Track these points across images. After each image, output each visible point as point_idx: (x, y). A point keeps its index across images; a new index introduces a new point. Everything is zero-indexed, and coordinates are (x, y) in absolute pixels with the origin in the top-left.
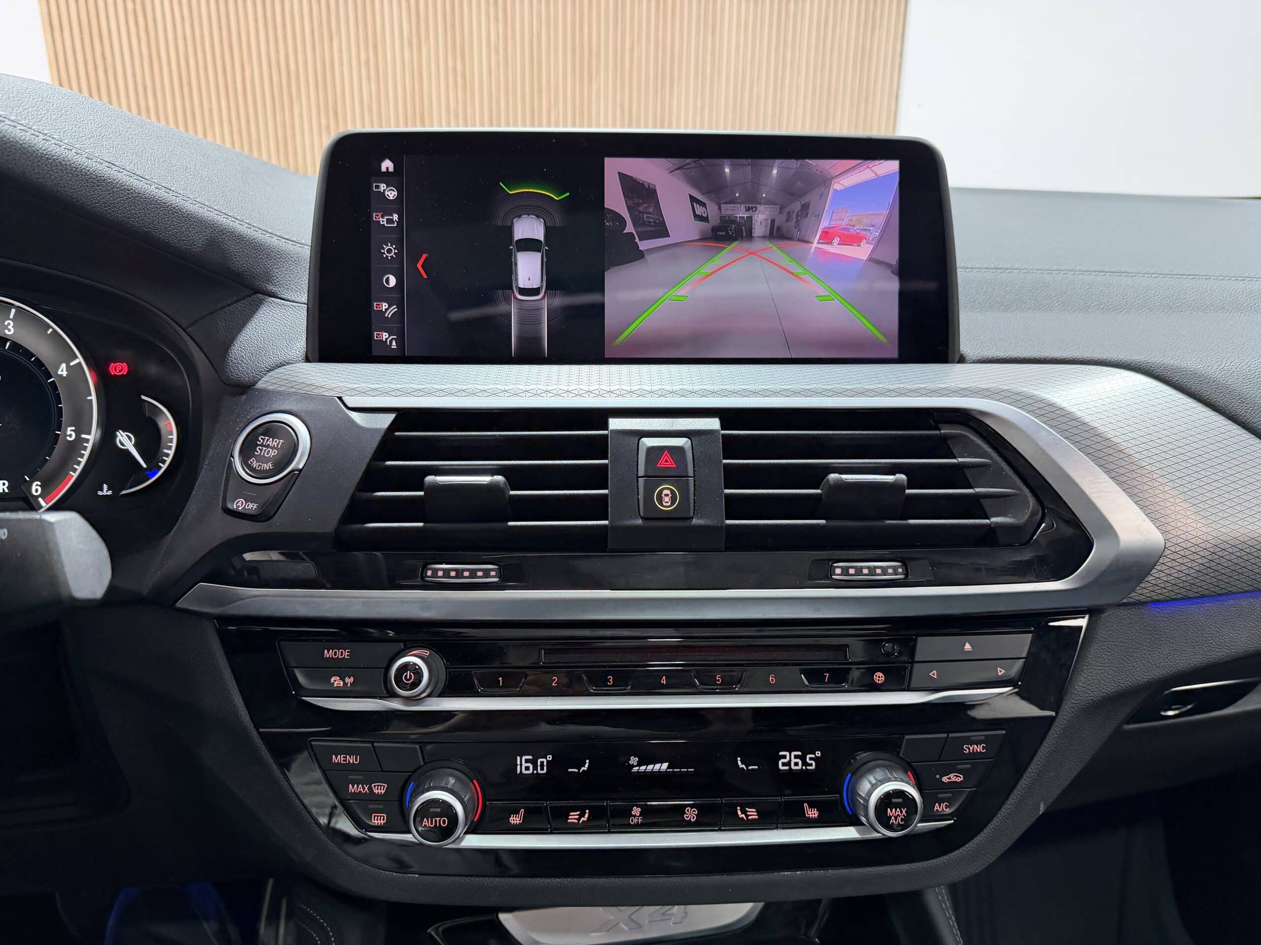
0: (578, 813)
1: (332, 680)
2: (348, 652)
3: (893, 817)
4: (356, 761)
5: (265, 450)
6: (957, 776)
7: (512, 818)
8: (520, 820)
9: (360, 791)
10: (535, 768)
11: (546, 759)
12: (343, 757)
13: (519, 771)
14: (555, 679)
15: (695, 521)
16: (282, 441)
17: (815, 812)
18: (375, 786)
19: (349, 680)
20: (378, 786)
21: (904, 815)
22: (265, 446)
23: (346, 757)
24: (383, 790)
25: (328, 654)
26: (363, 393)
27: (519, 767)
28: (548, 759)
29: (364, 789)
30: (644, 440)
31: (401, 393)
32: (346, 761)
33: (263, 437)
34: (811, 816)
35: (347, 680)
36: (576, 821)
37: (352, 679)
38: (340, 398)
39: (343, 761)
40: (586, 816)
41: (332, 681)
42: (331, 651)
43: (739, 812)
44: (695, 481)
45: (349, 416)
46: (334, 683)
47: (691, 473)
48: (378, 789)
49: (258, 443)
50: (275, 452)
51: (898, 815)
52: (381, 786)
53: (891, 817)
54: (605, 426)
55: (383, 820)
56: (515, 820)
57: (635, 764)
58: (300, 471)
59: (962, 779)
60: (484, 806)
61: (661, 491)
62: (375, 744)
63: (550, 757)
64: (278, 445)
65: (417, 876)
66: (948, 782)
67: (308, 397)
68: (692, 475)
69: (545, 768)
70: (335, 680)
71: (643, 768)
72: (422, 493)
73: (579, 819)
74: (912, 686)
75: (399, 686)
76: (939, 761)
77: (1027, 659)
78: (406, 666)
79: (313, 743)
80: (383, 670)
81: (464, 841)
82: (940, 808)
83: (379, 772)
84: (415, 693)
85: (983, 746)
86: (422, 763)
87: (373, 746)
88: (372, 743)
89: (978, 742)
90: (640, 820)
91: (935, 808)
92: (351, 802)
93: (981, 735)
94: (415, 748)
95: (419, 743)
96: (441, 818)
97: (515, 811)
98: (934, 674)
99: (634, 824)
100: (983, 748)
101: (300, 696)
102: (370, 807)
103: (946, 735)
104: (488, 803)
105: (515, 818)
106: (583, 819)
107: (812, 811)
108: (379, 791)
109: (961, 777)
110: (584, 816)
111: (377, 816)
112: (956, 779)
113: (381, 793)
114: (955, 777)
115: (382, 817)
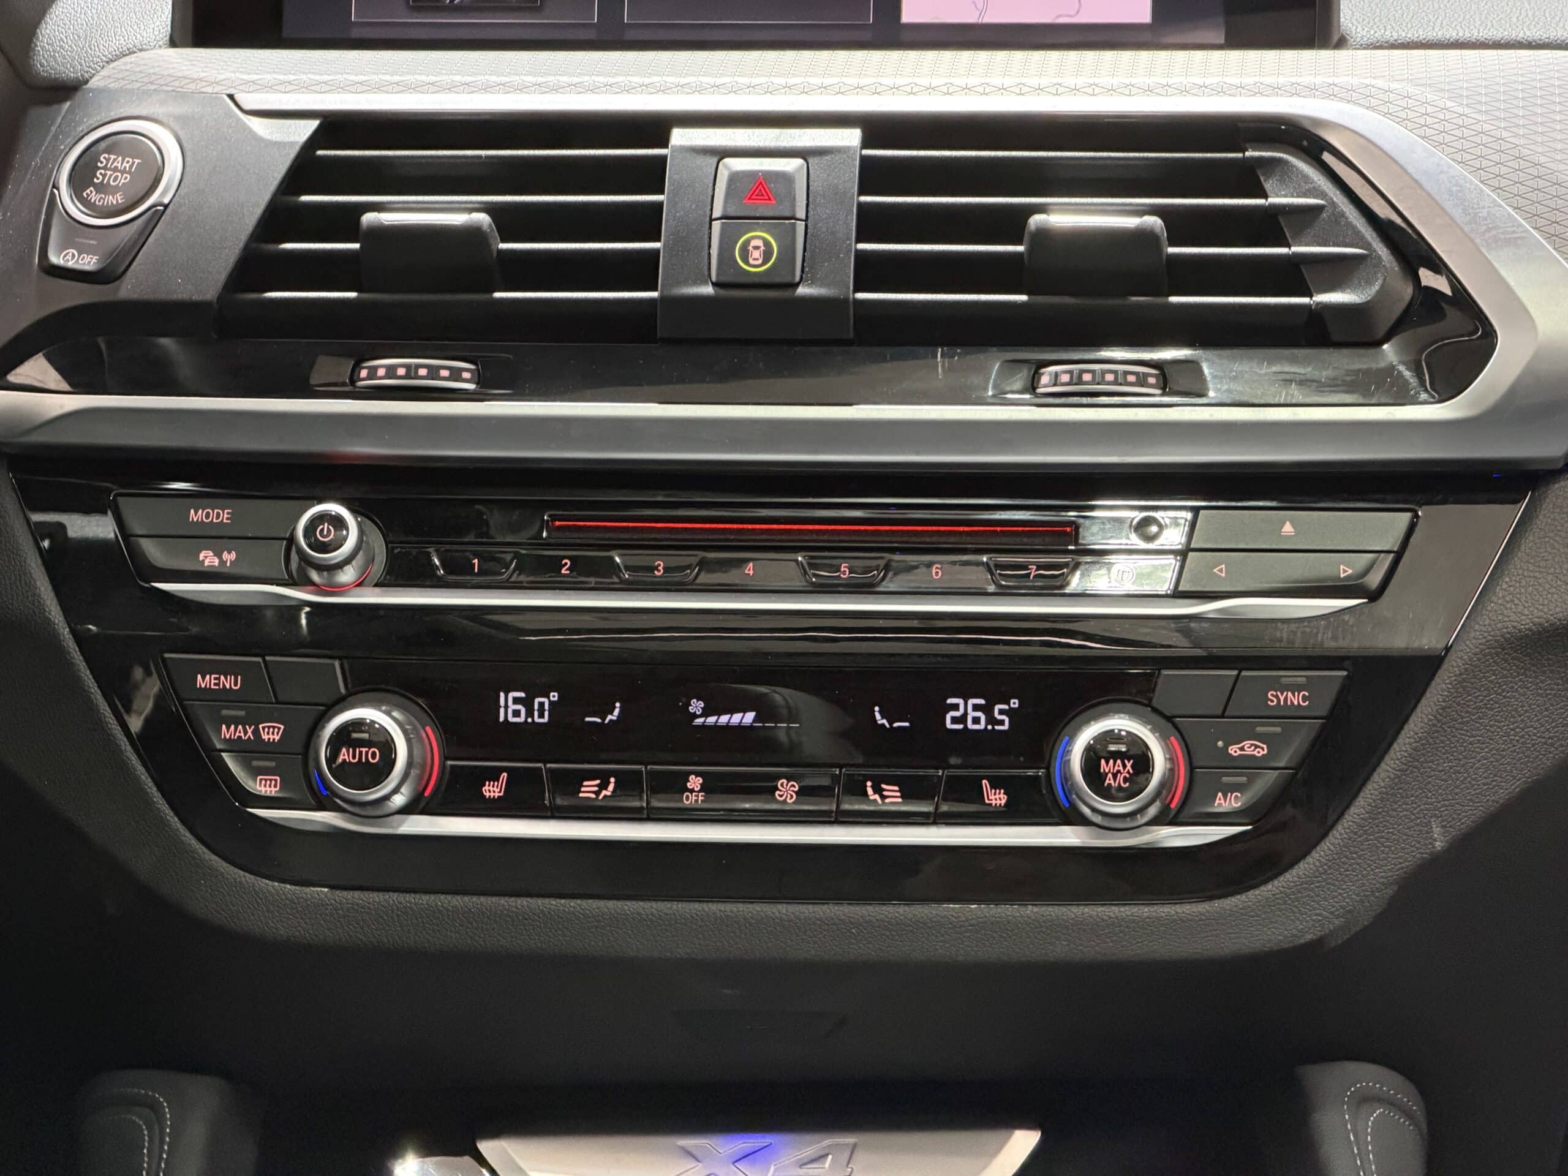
0: (598, 782)
1: (202, 556)
2: (228, 513)
3: (1110, 775)
4: (236, 685)
5: (111, 175)
6: (1257, 747)
7: (486, 788)
8: (500, 792)
9: (240, 737)
10: (530, 713)
11: (548, 697)
12: (215, 679)
13: (502, 719)
14: (566, 564)
15: (802, 290)
16: (137, 161)
17: (1002, 796)
18: (263, 728)
19: (229, 557)
20: (269, 727)
21: (1128, 772)
22: (110, 169)
23: (219, 679)
24: (278, 733)
25: (196, 516)
26: (269, 88)
27: (502, 711)
28: (552, 699)
29: (246, 732)
30: (728, 161)
31: (328, 88)
32: (218, 684)
33: (107, 156)
34: (994, 802)
35: (225, 555)
36: (593, 796)
37: (233, 556)
38: (231, 97)
39: (215, 684)
40: (611, 787)
41: (201, 558)
42: (200, 511)
43: (870, 791)
44: (806, 226)
45: (245, 124)
46: (203, 561)
47: (801, 214)
48: (268, 733)
49: (99, 164)
50: (126, 178)
51: (1119, 771)
52: (274, 727)
53: (1107, 774)
54: (664, 143)
55: (275, 786)
56: (492, 791)
57: (698, 713)
58: (166, 206)
59: (1265, 752)
60: (443, 767)
61: (748, 242)
62: (268, 658)
63: (554, 696)
64: (131, 167)
65: (326, 890)
66: (1240, 755)
67: (180, 96)
68: (804, 217)
69: (546, 714)
70: (206, 557)
71: (712, 720)
72: (357, 246)
73: (597, 793)
74: (1181, 588)
75: (310, 546)
76: (1223, 716)
77: (1399, 555)
78: (321, 518)
79: (167, 655)
80: (285, 542)
81: (406, 824)
82: (1225, 800)
83: (272, 703)
84: (335, 558)
85: (1304, 695)
86: (343, 690)
87: (264, 661)
88: (263, 657)
89: (1295, 688)
90: (700, 798)
91: (1217, 801)
92: (224, 754)
93: (1300, 676)
94: (333, 665)
95: (340, 658)
96: (369, 749)
97: (493, 775)
98: (1221, 571)
99: (690, 807)
100: (1304, 699)
101: (148, 582)
102: (255, 763)
103: (1235, 673)
104: (449, 763)
105: (491, 788)
106: (604, 793)
107: (995, 794)
108: (271, 737)
109: (1263, 749)
110: (606, 789)
111: (266, 780)
112: (1254, 750)
113: (274, 739)
114: (1253, 748)
115: (273, 782)
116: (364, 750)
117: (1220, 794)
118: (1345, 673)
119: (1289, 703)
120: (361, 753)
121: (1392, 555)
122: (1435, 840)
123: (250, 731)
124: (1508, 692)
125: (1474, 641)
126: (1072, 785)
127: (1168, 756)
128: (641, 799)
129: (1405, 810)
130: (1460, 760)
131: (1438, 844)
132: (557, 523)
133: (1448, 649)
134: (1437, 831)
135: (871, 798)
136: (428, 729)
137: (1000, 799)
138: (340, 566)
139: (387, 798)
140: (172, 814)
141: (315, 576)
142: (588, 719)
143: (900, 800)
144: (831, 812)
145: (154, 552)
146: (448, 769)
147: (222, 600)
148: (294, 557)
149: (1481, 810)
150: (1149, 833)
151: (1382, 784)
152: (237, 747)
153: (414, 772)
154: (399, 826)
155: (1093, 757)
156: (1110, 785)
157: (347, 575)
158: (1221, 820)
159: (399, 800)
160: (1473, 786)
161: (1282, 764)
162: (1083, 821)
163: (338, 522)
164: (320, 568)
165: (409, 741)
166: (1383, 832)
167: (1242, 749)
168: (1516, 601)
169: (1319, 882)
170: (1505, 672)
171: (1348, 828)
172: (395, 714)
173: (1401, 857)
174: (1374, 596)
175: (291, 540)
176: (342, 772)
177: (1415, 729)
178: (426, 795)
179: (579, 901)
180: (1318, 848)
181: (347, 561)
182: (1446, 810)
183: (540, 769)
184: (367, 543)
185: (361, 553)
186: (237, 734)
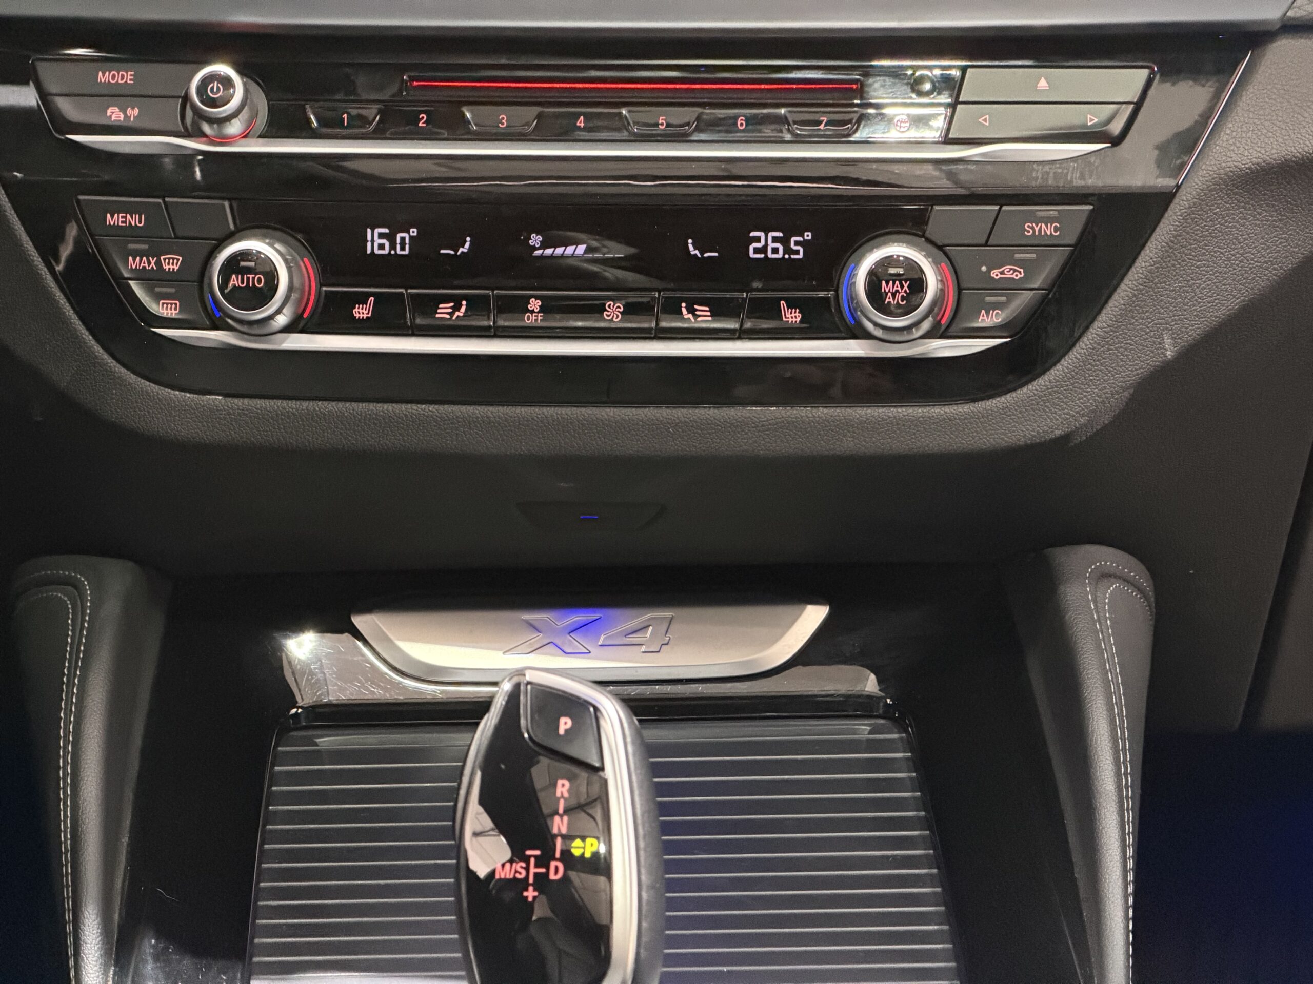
0: (452, 304)
1: (109, 112)
2: (131, 75)
3: (889, 294)
4: (140, 222)
6: (1015, 271)
7: (356, 310)
8: (368, 313)
9: (144, 267)
10: (393, 247)
11: (408, 232)
12: (122, 217)
13: (369, 251)
14: (423, 118)
17: (797, 314)
18: (165, 259)
19: (133, 112)
20: (169, 259)
21: (905, 292)
23: (125, 217)
24: (177, 264)
25: (103, 77)
27: (369, 245)
28: (412, 234)
29: (149, 263)
32: (125, 222)
34: (790, 320)
35: (129, 111)
36: (448, 316)
37: (136, 111)
39: (122, 222)
40: (463, 309)
41: (109, 114)
42: (107, 73)
43: (684, 311)
46: (111, 116)
48: (169, 264)
51: (897, 291)
52: (173, 259)
53: (887, 294)
55: (175, 309)
56: (361, 312)
57: (537, 246)
59: (1022, 275)
60: (319, 293)
62: (167, 199)
63: (414, 232)
65: (220, 398)
66: (1000, 278)
69: (407, 247)
70: (113, 113)
71: (549, 251)
73: (451, 314)
74: (951, 136)
75: (202, 102)
76: (986, 245)
77: (1138, 106)
78: (211, 78)
79: (81, 197)
80: (180, 100)
81: (288, 341)
82: (988, 316)
83: (171, 238)
84: (224, 111)
85: (1055, 227)
86: (232, 227)
87: (164, 201)
88: (163, 198)
89: (1048, 220)
90: (539, 318)
91: (981, 318)
92: (131, 282)
93: (1052, 210)
94: (223, 206)
95: (230, 200)
96: (256, 275)
97: (362, 299)
98: (985, 120)
99: (531, 325)
100: (1056, 229)
101: (63, 134)
102: (157, 289)
103: (997, 208)
104: (324, 288)
105: (360, 310)
106: (457, 314)
107: (791, 313)
108: (171, 267)
109: (1020, 273)
110: (459, 310)
111: (167, 304)
112: (1012, 274)
113: (174, 269)
114: (1012, 272)
115: (174, 306)
116: (251, 276)
117: (983, 311)
118: (1091, 207)
119: (1043, 233)
120: (248, 278)
121: (1132, 106)
122: (1166, 350)
123: (153, 264)
124: (1230, 223)
125: (1201, 179)
126: (857, 303)
127: (939, 278)
128: (489, 318)
129: (1141, 324)
130: (1188, 281)
131: (1168, 353)
132: (415, 83)
133: (1178, 187)
134: (1168, 341)
135: (686, 317)
136: (305, 259)
137: (796, 317)
138: (228, 119)
139: (271, 317)
140: (87, 333)
141: (206, 128)
142: (442, 251)
143: (710, 318)
144: (651, 329)
145: (68, 108)
146: (323, 294)
147: (127, 150)
148: (189, 113)
149: (1206, 325)
150: (923, 345)
151: (1122, 302)
152: (142, 276)
153: (294, 296)
154: (283, 342)
155: (875, 279)
156: (889, 302)
157: (234, 128)
158: (984, 334)
159: (282, 320)
160: (1199, 303)
161: (1036, 286)
162: (868, 336)
163: (227, 82)
164: (211, 121)
165: (289, 269)
166: (1122, 343)
167: (1002, 273)
168: (1238, 145)
169: (1067, 386)
170: (1228, 205)
171: (1093, 340)
172: (277, 246)
173: (1137, 364)
174: (1116, 141)
175: (186, 98)
176: (233, 297)
177: (1151, 254)
178: (305, 316)
179: (436, 407)
180: (1066, 357)
181: (235, 115)
182: (1176, 324)
183: (402, 293)
184: (252, 101)
185: (246, 107)
186: (142, 265)
